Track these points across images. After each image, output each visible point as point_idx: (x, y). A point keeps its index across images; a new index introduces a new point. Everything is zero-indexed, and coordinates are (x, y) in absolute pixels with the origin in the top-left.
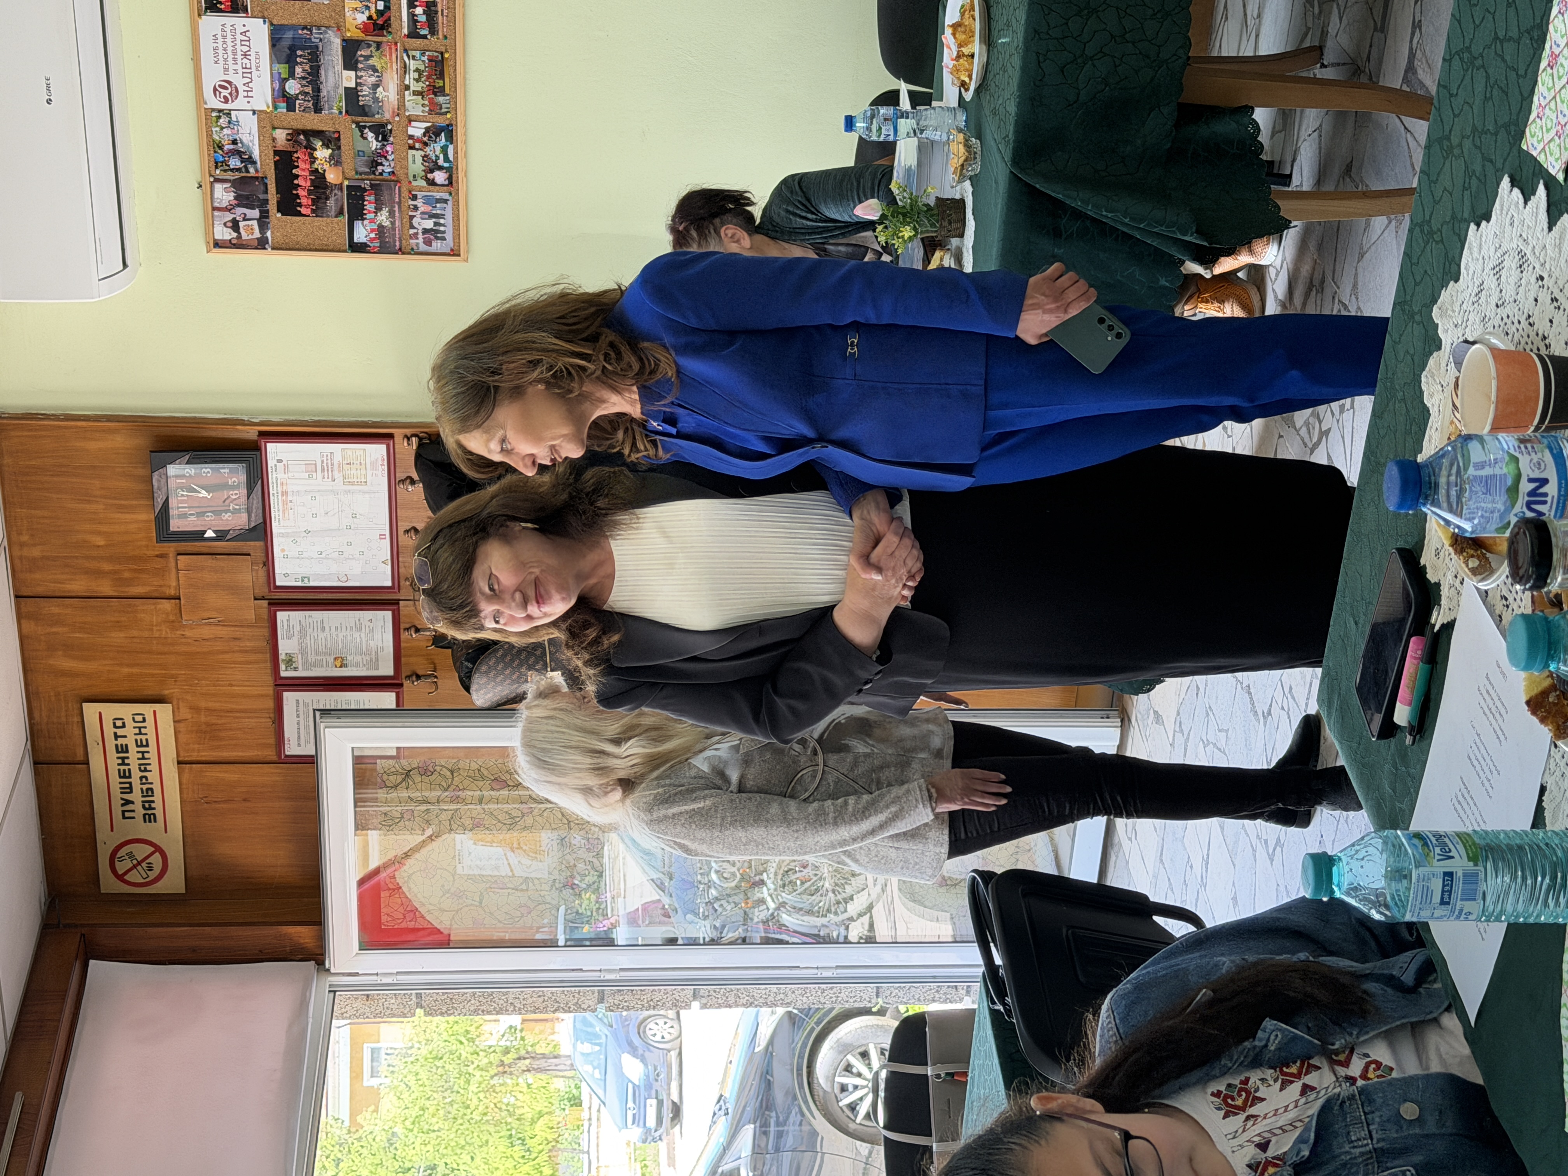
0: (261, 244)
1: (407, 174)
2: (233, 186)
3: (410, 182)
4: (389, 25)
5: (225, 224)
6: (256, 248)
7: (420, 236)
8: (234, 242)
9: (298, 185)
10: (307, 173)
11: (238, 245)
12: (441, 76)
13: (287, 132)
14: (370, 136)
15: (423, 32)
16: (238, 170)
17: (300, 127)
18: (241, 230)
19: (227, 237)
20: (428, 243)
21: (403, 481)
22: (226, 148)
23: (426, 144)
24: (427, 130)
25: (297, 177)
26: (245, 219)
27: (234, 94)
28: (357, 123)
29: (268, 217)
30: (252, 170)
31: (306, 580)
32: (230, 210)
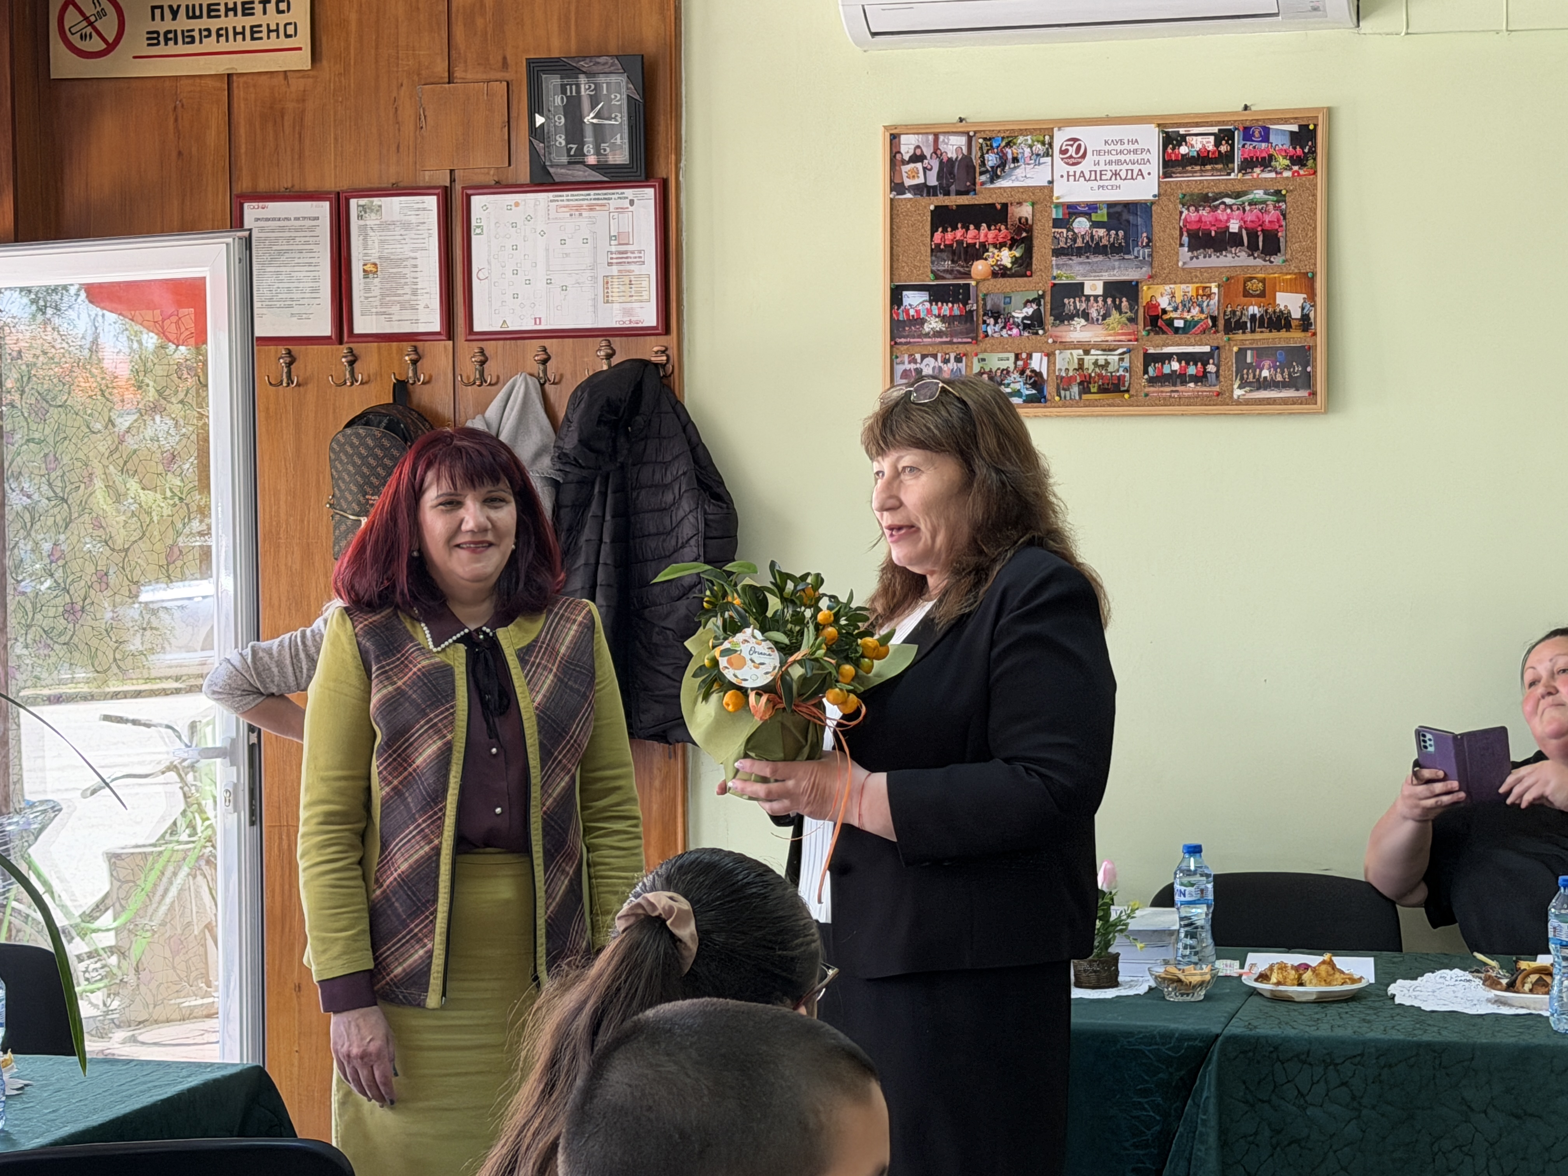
0: (897, 187)
1: (985, 351)
2: (964, 156)
3: (976, 355)
4: (1157, 333)
5: (918, 147)
6: (891, 181)
7: (913, 366)
8: (898, 156)
9: (968, 229)
10: (982, 239)
11: (895, 160)
12: (1102, 390)
13: (1030, 218)
14: (1029, 310)
15: (1151, 370)
16: (983, 164)
17: (1035, 233)
18: (912, 165)
19: (903, 149)
20: (905, 374)
21: (609, 345)
22: (1009, 151)
23: (1022, 373)
25: (978, 228)
26: (925, 169)
27: (1071, 161)
28: (1043, 296)
29: (928, 194)
30: (983, 178)
31: (478, 231)
32: (935, 152)
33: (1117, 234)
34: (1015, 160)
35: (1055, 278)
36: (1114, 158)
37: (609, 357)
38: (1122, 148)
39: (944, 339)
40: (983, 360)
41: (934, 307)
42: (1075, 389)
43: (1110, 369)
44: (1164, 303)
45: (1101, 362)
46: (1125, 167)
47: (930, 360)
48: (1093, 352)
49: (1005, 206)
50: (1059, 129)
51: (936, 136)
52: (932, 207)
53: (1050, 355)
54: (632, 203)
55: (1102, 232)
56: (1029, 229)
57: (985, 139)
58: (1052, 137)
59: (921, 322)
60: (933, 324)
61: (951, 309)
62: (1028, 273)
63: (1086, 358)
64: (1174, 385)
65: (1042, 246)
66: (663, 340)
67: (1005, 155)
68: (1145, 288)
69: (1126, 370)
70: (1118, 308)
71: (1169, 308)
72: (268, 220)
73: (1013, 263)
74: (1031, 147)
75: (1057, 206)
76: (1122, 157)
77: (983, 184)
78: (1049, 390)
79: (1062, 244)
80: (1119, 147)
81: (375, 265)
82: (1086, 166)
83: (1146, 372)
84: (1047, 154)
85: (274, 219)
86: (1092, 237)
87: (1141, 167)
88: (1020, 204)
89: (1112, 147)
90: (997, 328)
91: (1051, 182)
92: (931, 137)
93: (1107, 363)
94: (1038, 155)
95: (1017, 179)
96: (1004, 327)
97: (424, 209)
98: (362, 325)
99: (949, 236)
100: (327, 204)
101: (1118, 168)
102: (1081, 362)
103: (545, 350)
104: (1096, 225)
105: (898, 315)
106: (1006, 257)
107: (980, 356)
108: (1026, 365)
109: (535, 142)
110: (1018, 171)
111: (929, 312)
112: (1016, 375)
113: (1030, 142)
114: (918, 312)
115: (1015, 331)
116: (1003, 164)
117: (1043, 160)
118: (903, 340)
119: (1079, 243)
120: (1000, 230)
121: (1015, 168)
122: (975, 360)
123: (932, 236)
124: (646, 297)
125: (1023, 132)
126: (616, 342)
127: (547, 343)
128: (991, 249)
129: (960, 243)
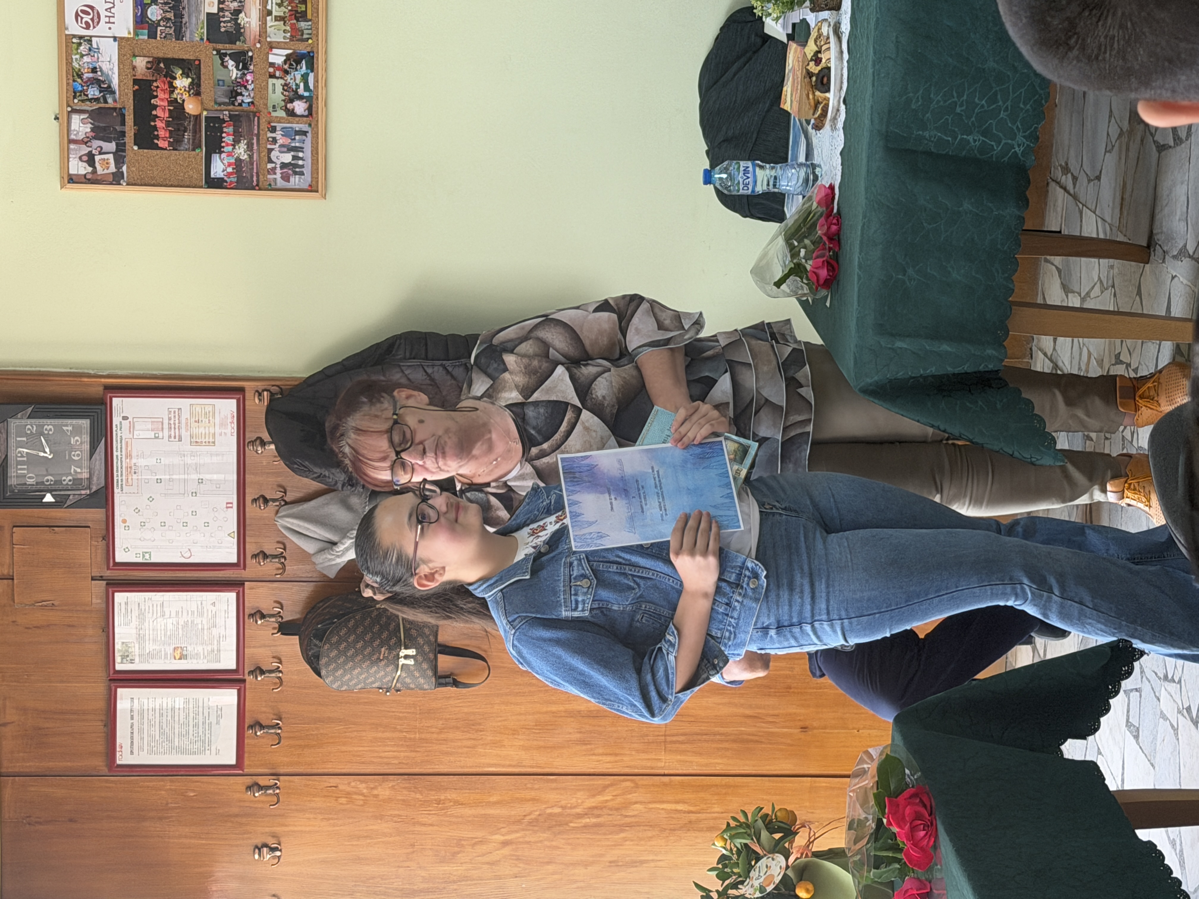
0: (116, 179)
1: (266, 105)
2: (91, 117)
3: (270, 113)
5: (80, 158)
6: (111, 184)
7: (278, 171)
8: (88, 177)
9: (156, 116)
10: (166, 104)
11: (92, 180)
13: (147, 59)
14: (231, 64)
16: (97, 100)
17: (161, 55)
18: (97, 165)
19: (82, 172)
20: (286, 178)
21: (253, 442)
22: (86, 76)
23: (286, 72)
24: (288, 57)
26: (101, 153)
27: (96, 21)
28: (218, 52)
29: (124, 151)
30: (110, 100)
31: (147, 556)
32: (86, 143)
34: (94, 70)
35: (202, 39)
37: (263, 443)
39: (255, 141)
40: (274, 107)
41: (226, 149)
42: (303, 25)
47: (273, 155)
48: (269, 7)
49: (136, 82)
50: (67, 29)
51: (71, 141)
52: (136, 148)
53: (272, 46)
54: (125, 418)
56: (158, 60)
57: (75, 97)
58: (74, 36)
59: (238, 161)
60: (241, 150)
61: (228, 135)
62: (197, 63)
63: (274, 13)
65: (174, 50)
66: (249, 394)
67: (89, 79)
72: (132, 743)
73: (188, 77)
74: (82, 56)
75: (136, 34)
77: (115, 101)
78: (303, 48)
79: (172, 31)
81: (175, 649)
82: (101, 6)
84: (90, 41)
85: (132, 738)
88: (134, 68)
90: (246, 94)
91: (115, 39)
92: (72, 146)
94: (90, 50)
95: (112, 69)
97: (126, 604)
98: (229, 662)
99: (162, 133)
100: (120, 691)
102: (278, 19)
103: (255, 500)
105: (231, 182)
106: (182, 83)
107: (271, 109)
108: (279, 68)
109: (69, 503)
110: (104, 68)
111: (230, 154)
112: (288, 78)
113: (78, 56)
114: (230, 165)
115: (249, 77)
116: (97, 82)
117: (95, 46)
118: (255, 179)
119: (171, 15)
120: (158, 87)
121: (101, 71)
122: (274, 114)
123: (162, 149)
124: (210, 409)
125: (69, 62)
126: (250, 436)
127: (249, 499)
128: (175, 96)
129: (168, 124)
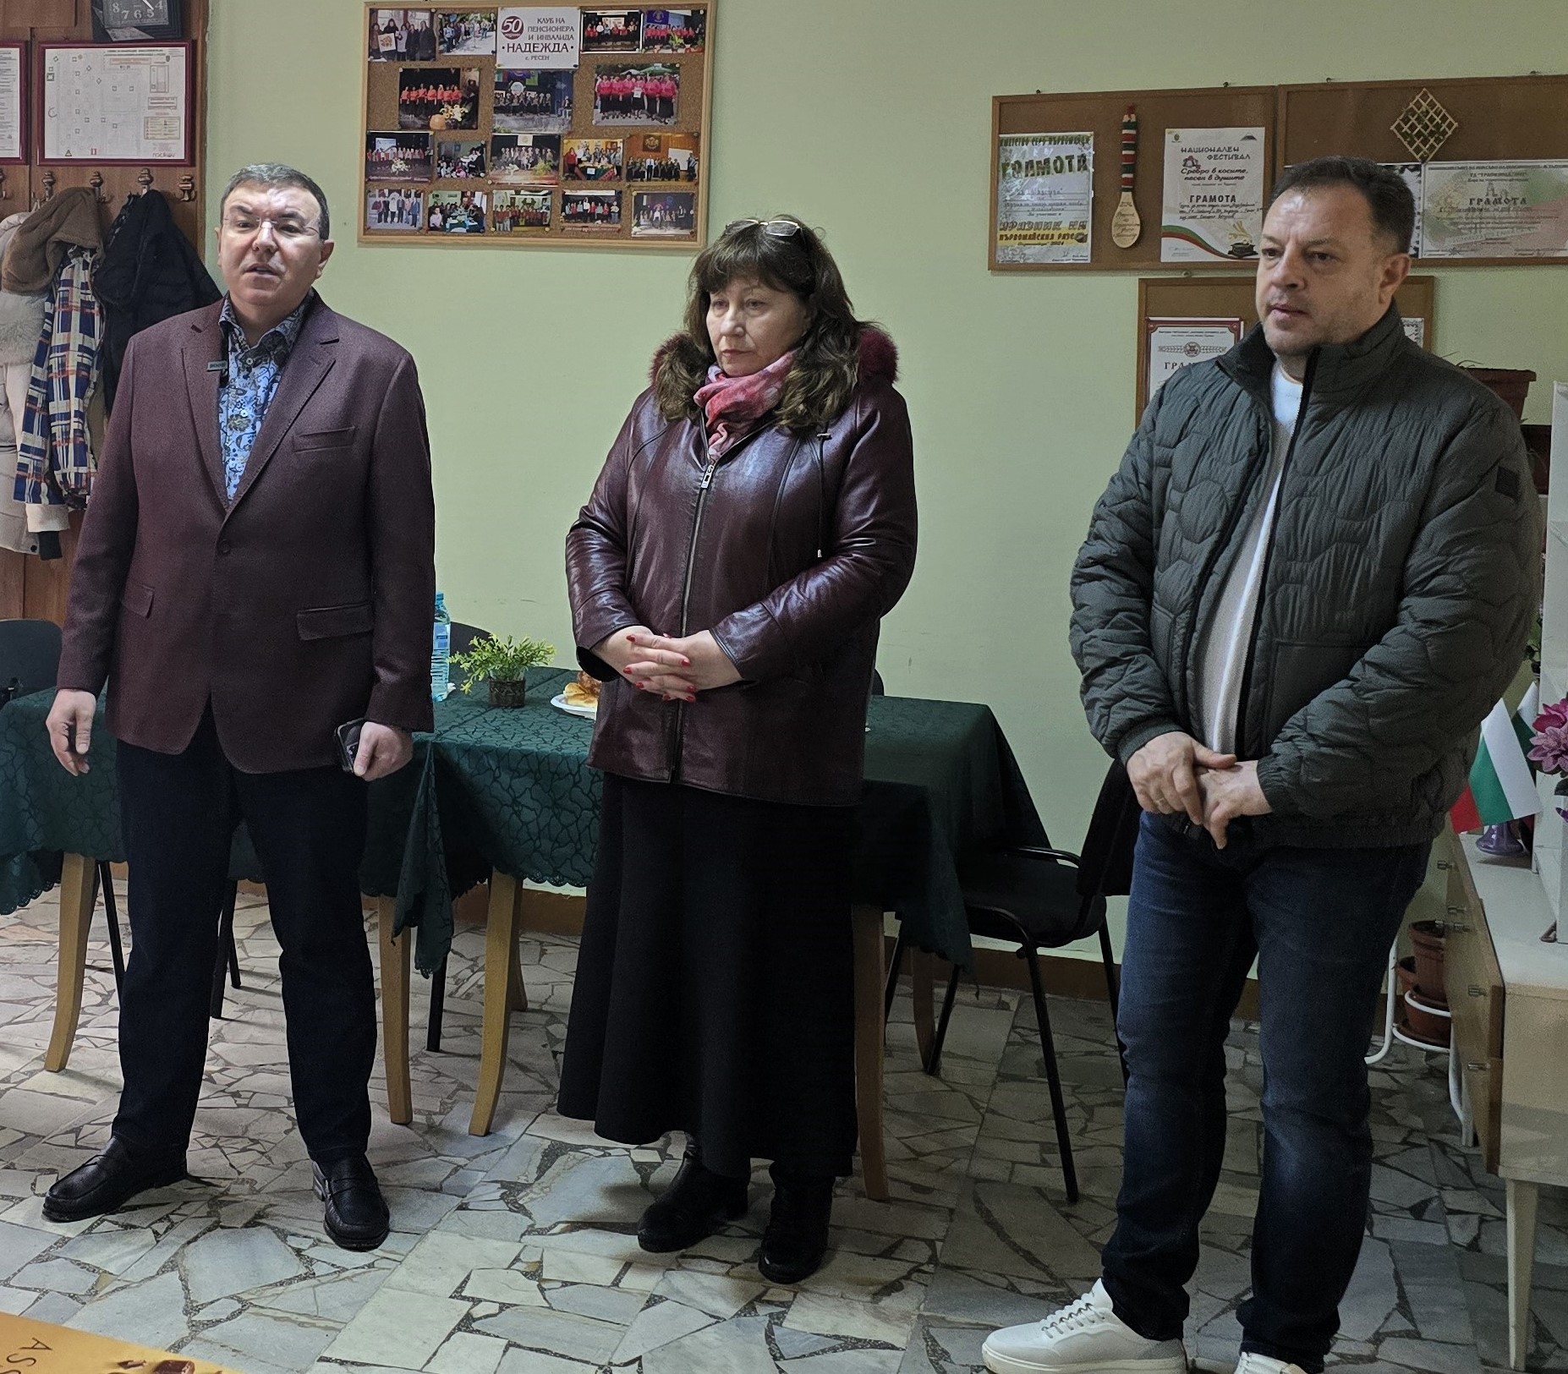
0: (374, 52)
1: (439, 189)
2: (427, 29)
3: (431, 192)
4: (573, 179)
5: (392, 20)
6: (370, 47)
7: (382, 199)
8: (376, 27)
9: (428, 89)
10: (439, 97)
11: (373, 30)
12: (529, 224)
13: (477, 81)
14: (474, 157)
15: (567, 209)
16: (442, 35)
17: (481, 94)
18: (386, 35)
19: (380, 21)
20: (376, 206)
21: (148, 174)
22: (462, 26)
23: (466, 208)
24: (479, 209)
25: (436, 88)
26: (396, 38)
27: (510, 35)
28: (484, 146)
29: (398, 60)
30: (442, 47)
31: (50, 77)
32: (404, 25)
33: (545, 97)
34: (467, 33)
35: (495, 131)
36: (545, 34)
37: (148, 183)
38: (552, 25)
39: (407, 178)
40: (437, 196)
41: (400, 152)
42: (508, 223)
43: (535, 207)
44: (580, 154)
45: (529, 201)
46: (553, 41)
47: (395, 194)
48: (522, 192)
49: (458, 71)
50: (502, 8)
51: (406, 11)
52: (401, 70)
53: (489, 195)
54: (168, 58)
55: (533, 94)
56: (477, 91)
57: (444, 15)
58: (496, 16)
59: (390, 163)
60: (399, 166)
61: (413, 154)
62: (474, 126)
63: (517, 197)
64: (585, 222)
65: (486, 105)
66: (189, 171)
67: (460, 28)
68: (565, 141)
69: (548, 208)
70: (544, 157)
71: (584, 159)
73: (463, 118)
74: (479, 22)
75: (500, 71)
76: (551, 33)
77: (441, 52)
78: (487, 222)
79: (502, 103)
80: (549, 25)
82: (522, 40)
83: (563, 210)
84: (492, 29)
86: (526, 98)
87: (566, 42)
88: (470, 69)
89: (544, 24)
90: (449, 170)
91: (494, 52)
92: (402, 12)
93: (533, 202)
94: (485, 30)
95: (468, 49)
96: (454, 170)
97: (10, 59)
99: (414, 94)
101: (548, 42)
102: (513, 199)
103: (99, 175)
104: (529, 88)
105: (372, 157)
106: (457, 113)
107: (435, 193)
108: (470, 201)
109: (96, 10)
110: (469, 42)
111: (396, 155)
112: (462, 209)
113: (479, 19)
114: (387, 155)
115: (463, 173)
116: (457, 36)
117: (488, 34)
118: (375, 178)
119: (515, 103)
120: (453, 90)
121: (467, 39)
122: (431, 196)
123: (401, 94)
124: (177, 136)
125: (473, 11)
126: (155, 171)
127: (100, 169)
128: (446, 106)
129: (422, 99)
